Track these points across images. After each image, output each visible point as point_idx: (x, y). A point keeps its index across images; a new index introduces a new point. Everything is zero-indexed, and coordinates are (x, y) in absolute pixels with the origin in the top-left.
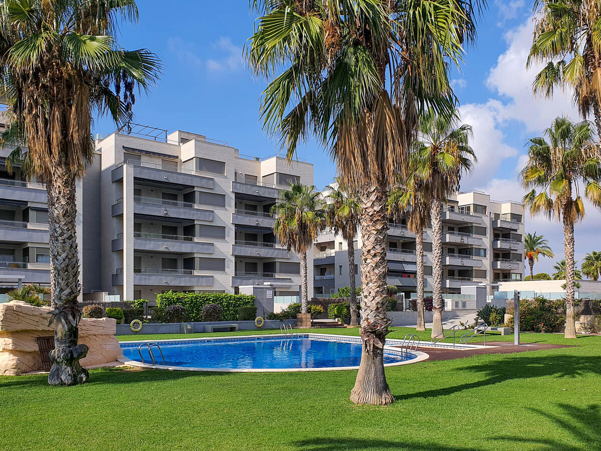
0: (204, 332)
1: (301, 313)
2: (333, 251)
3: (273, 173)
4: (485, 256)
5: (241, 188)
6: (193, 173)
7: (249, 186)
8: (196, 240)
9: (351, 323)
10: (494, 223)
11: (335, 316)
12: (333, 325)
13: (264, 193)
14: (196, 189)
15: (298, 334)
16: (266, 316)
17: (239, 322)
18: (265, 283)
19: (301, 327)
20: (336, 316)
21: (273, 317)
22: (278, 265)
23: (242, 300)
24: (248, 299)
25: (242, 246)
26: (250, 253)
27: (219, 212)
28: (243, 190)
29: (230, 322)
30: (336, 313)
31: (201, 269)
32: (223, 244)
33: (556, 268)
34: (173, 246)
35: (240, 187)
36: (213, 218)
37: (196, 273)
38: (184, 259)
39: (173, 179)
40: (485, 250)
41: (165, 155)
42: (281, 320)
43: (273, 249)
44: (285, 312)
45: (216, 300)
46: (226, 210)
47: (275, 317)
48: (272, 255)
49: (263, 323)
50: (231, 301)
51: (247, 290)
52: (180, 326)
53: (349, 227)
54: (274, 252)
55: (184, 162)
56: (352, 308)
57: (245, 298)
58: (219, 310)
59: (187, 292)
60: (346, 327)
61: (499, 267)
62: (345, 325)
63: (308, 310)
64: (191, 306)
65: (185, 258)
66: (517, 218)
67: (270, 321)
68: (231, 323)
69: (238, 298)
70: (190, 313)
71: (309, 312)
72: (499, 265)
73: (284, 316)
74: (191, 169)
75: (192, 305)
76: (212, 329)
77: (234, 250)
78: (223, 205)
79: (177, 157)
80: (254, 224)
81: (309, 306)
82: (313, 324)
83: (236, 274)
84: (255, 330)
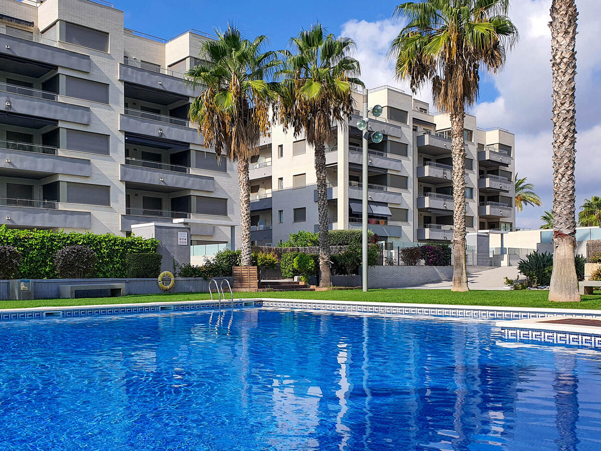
0: (59, 298)
1: (238, 265)
2: (269, 191)
3: (185, 59)
4: (472, 197)
5: (134, 75)
6: (56, 45)
7: (147, 73)
8: (60, 153)
9: (321, 284)
10: (481, 153)
11: (293, 272)
12: (293, 287)
13: (171, 86)
14: (60, 71)
15: (243, 299)
16: (178, 270)
17: (127, 280)
18: (176, 221)
19: (243, 290)
20: (296, 272)
21: (191, 272)
22: (194, 201)
23: (136, 245)
24: (147, 245)
25: (138, 168)
26: (150, 180)
27: (97, 110)
28: (137, 79)
29: (111, 279)
30: (296, 266)
31: (69, 200)
32: (107, 163)
33: (545, 218)
34: (22, 161)
35: (132, 73)
36: (89, 120)
37: (61, 206)
38: (44, 186)
39: (21, 51)
40: (472, 189)
41: (11, 19)
42: (205, 279)
43: (186, 175)
44: (211, 265)
45: (88, 244)
46: (111, 109)
47: (194, 272)
48: (185, 183)
49: (172, 282)
50: (117, 248)
51: (144, 231)
52: (8, 286)
53: (319, 119)
54: (188, 179)
55: (43, 32)
56: (323, 259)
57: (141, 244)
58: (88, 258)
59: (36, 229)
60: (314, 290)
61: (488, 213)
62: (312, 287)
63: (251, 261)
64: (43, 254)
65: (45, 184)
66: (506, 149)
67: (185, 279)
68: (112, 282)
69: (128, 243)
70: (41, 266)
71: (254, 265)
72: (488, 210)
73: (210, 271)
74: (54, 39)
75: (44, 251)
76: (72, 293)
77: (124, 173)
78: (104, 100)
79: (32, 24)
80: (156, 135)
81: (253, 254)
82: (261, 285)
83: (128, 212)
84: (160, 294)
